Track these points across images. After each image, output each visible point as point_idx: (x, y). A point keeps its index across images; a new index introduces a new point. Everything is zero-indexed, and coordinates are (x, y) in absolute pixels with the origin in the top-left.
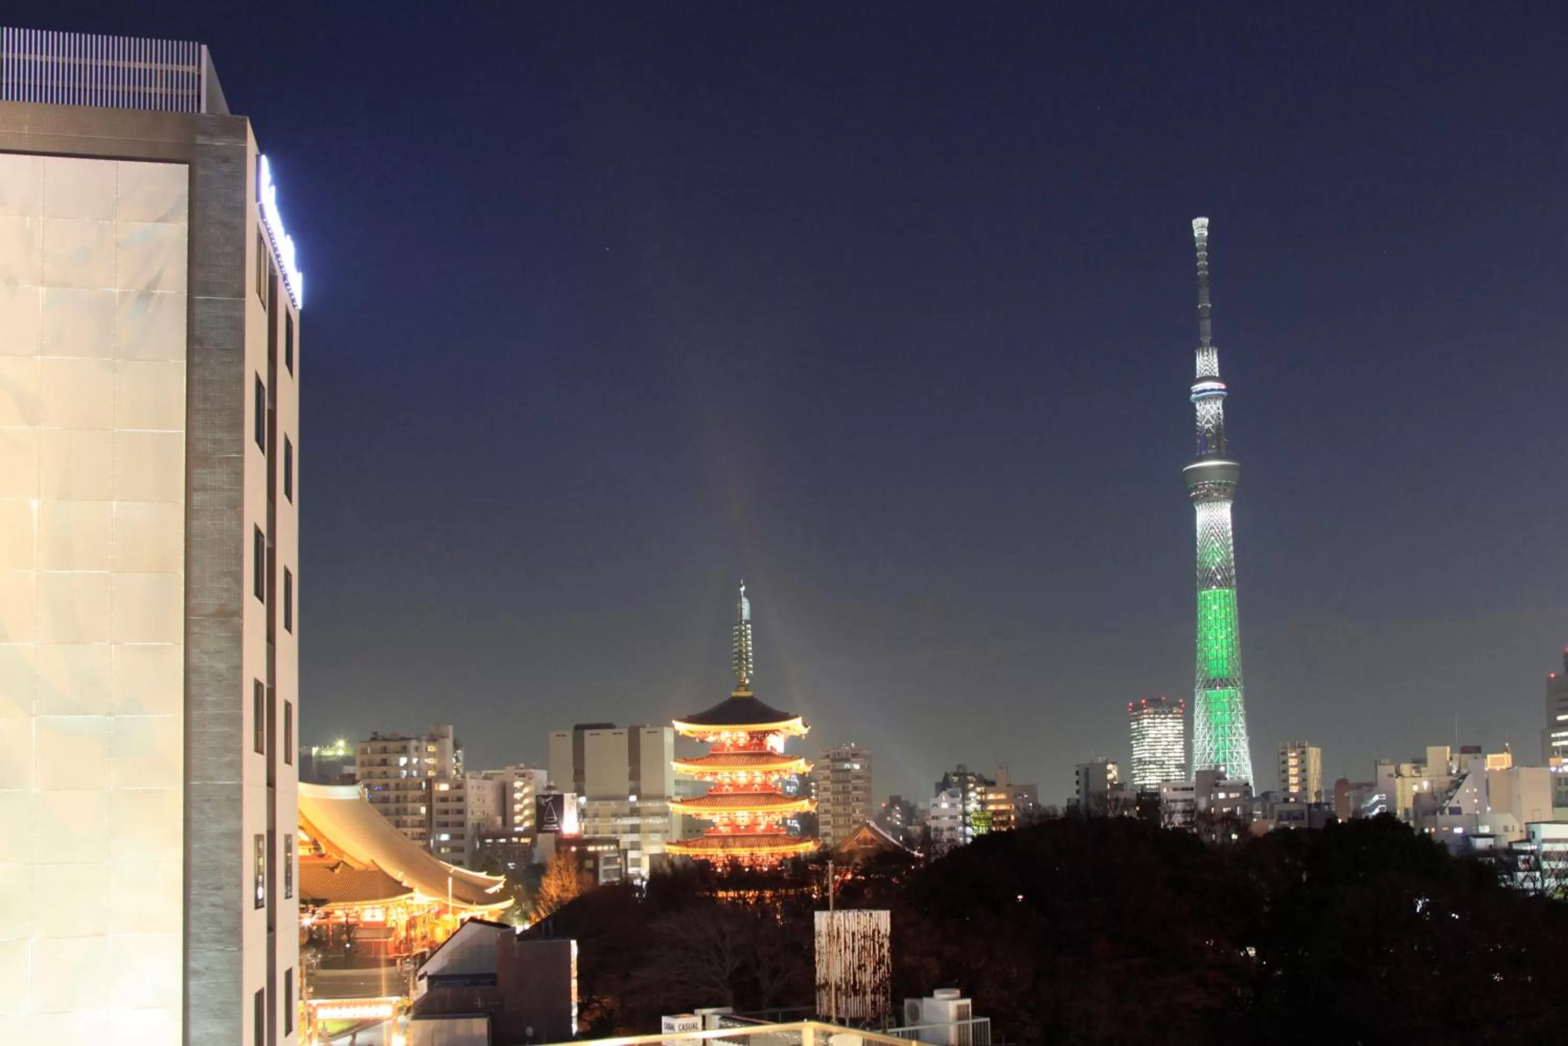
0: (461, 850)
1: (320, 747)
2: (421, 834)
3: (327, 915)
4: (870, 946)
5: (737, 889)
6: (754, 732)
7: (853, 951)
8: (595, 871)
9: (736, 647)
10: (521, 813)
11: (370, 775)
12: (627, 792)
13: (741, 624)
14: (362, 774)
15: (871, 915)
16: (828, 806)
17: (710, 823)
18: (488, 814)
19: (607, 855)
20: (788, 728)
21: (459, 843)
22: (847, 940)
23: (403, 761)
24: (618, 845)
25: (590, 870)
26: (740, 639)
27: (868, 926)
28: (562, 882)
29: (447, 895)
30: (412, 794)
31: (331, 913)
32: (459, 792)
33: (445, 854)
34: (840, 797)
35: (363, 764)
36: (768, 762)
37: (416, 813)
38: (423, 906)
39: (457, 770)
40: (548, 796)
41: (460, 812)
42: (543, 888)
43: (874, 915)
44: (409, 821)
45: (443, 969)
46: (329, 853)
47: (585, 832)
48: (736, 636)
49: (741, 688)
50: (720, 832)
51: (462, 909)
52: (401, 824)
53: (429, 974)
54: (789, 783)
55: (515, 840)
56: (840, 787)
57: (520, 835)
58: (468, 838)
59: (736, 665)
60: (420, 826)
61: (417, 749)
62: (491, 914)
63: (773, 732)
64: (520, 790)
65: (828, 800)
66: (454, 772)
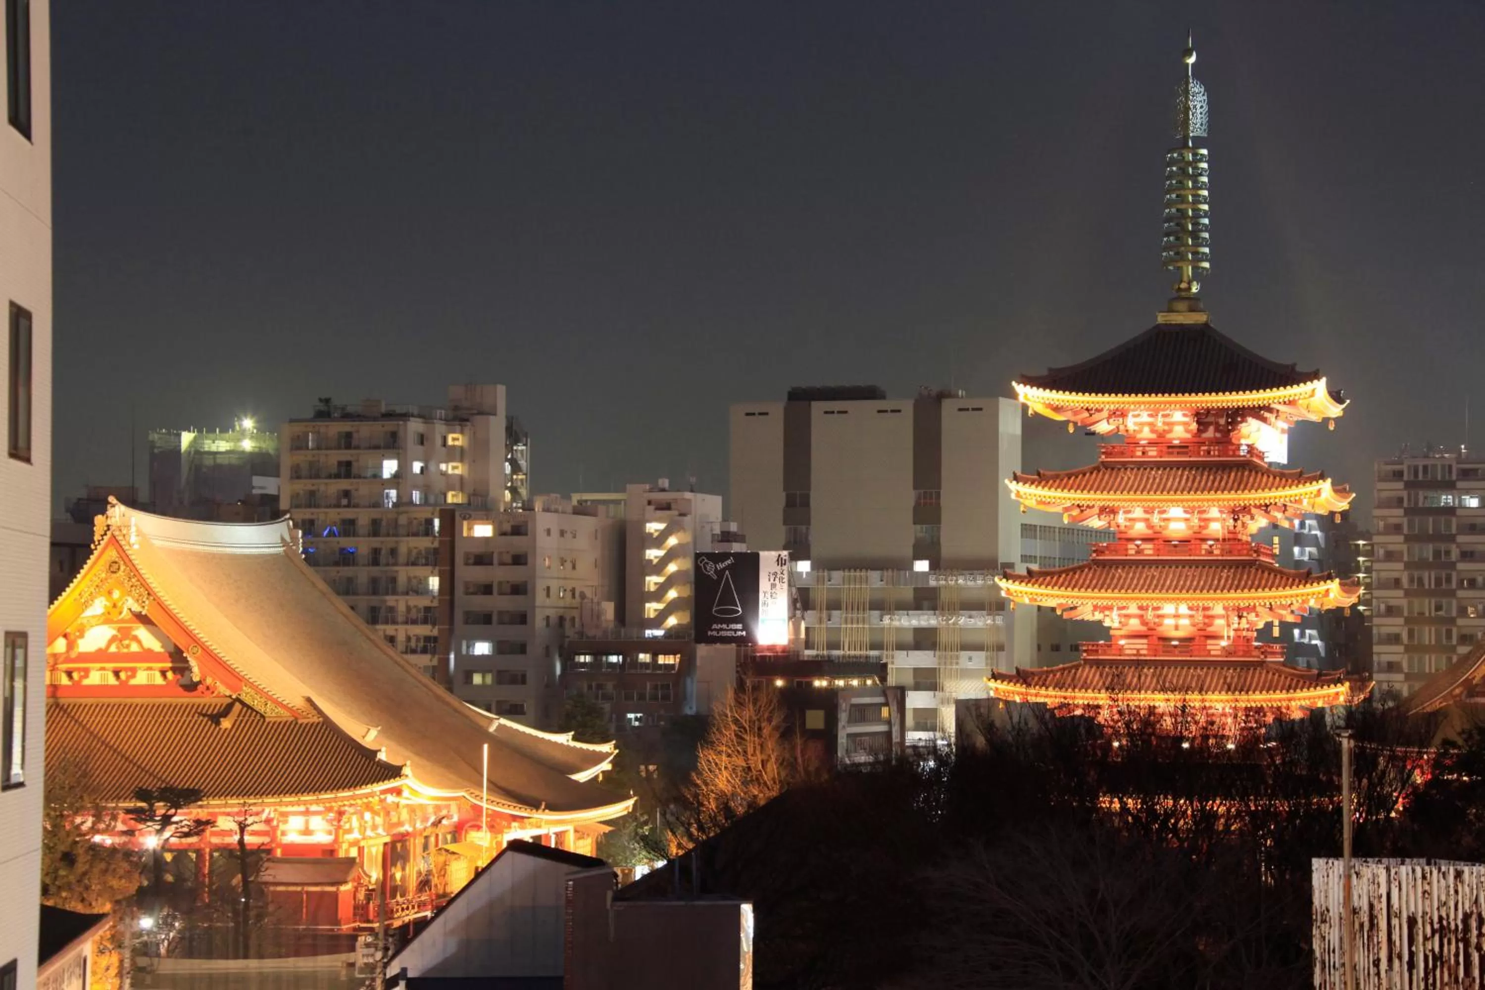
0: (520, 679)
1: (200, 431)
2: (427, 639)
3: (200, 826)
4: (1457, 955)
5: (1147, 793)
6: (1208, 411)
7: (1411, 965)
8: (828, 736)
9: (1170, 204)
10: (658, 595)
11: (312, 500)
12: (910, 552)
13: (1186, 146)
14: (295, 496)
15: (1459, 875)
16: (1396, 597)
17: (1098, 630)
18: (583, 596)
19: (856, 701)
20: (1291, 403)
21: (514, 663)
22: (1396, 937)
23: (390, 467)
24: (883, 679)
25: (815, 734)
26: (1181, 185)
27: (1452, 904)
28: (747, 760)
29: (481, 786)
30: (409, 545)
31: (207, 822)
32: (518, 543)
33: (483, 686)
34: (1429, 578)
35: (296, 474)
36: (1240, 486)
37: (420, 589)
38: (422, 807)
39: (514, 490)
40: (724, 556)
41: (519, 589)
42: (699, 774)
43: (1466, 875)
44: (402, 608)
45: (445, 964)
46: (209, 681)
47: (808, 645)
48: (1171, 176)
49: (1181, 306)
50: (1121, 649)
51: (515, 818)
52: (382, 614)
53: (410, 974)
54: (1299, 539)
55: (644, 657)
56: (1428, 551)
57: (656, 647)
58: (535, 649)
59: (1168, 247)
60: (425, 621)
61: (422, 439)
62: (580, 833)
63: (1258, 412)
64: (658, 541)
65: (1397, 583)
66: (508, 495)
